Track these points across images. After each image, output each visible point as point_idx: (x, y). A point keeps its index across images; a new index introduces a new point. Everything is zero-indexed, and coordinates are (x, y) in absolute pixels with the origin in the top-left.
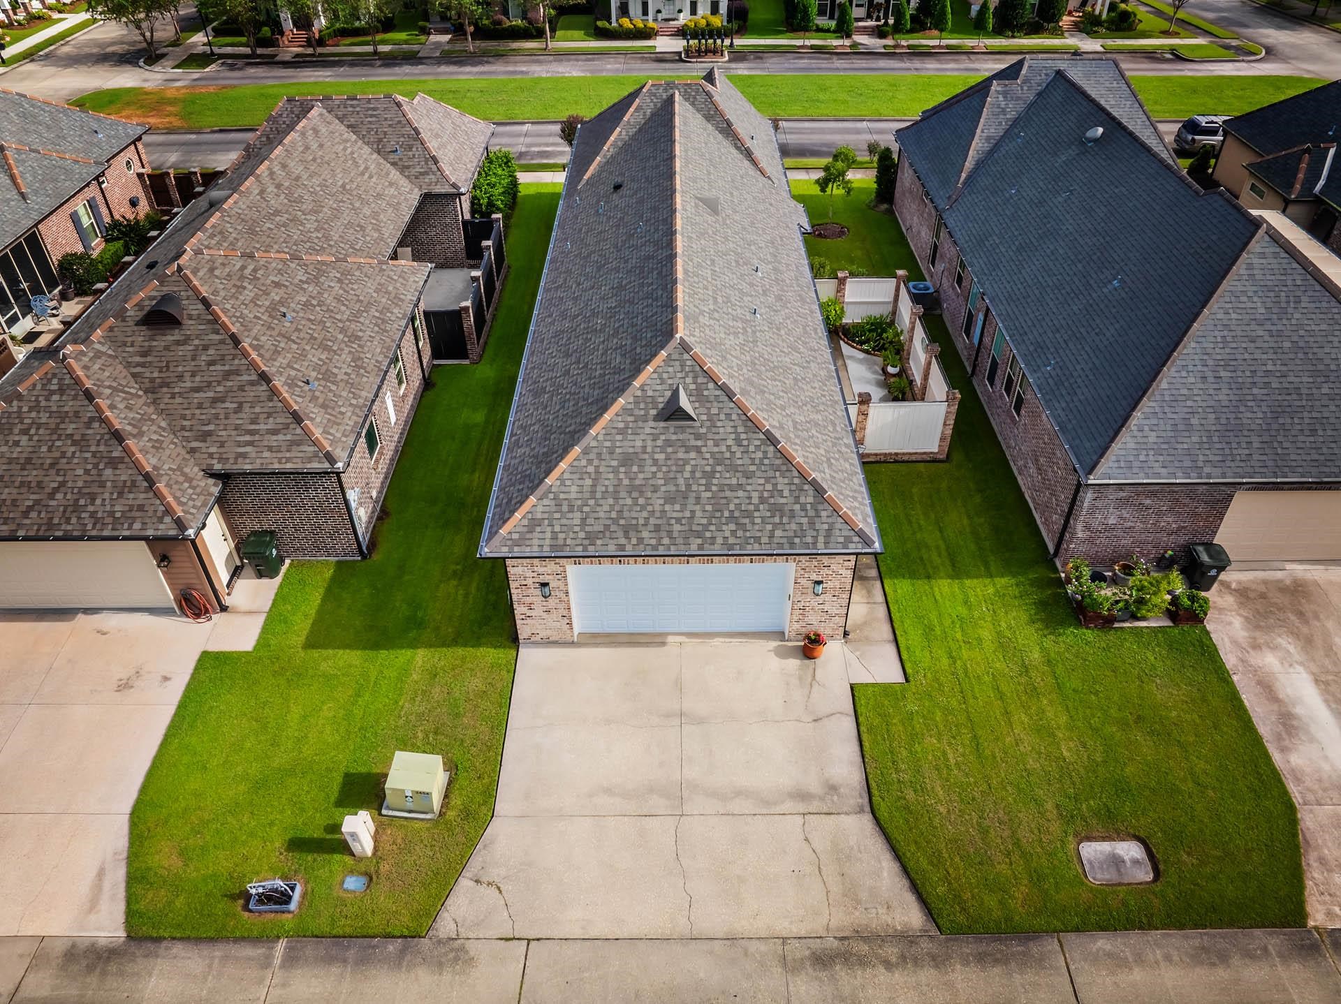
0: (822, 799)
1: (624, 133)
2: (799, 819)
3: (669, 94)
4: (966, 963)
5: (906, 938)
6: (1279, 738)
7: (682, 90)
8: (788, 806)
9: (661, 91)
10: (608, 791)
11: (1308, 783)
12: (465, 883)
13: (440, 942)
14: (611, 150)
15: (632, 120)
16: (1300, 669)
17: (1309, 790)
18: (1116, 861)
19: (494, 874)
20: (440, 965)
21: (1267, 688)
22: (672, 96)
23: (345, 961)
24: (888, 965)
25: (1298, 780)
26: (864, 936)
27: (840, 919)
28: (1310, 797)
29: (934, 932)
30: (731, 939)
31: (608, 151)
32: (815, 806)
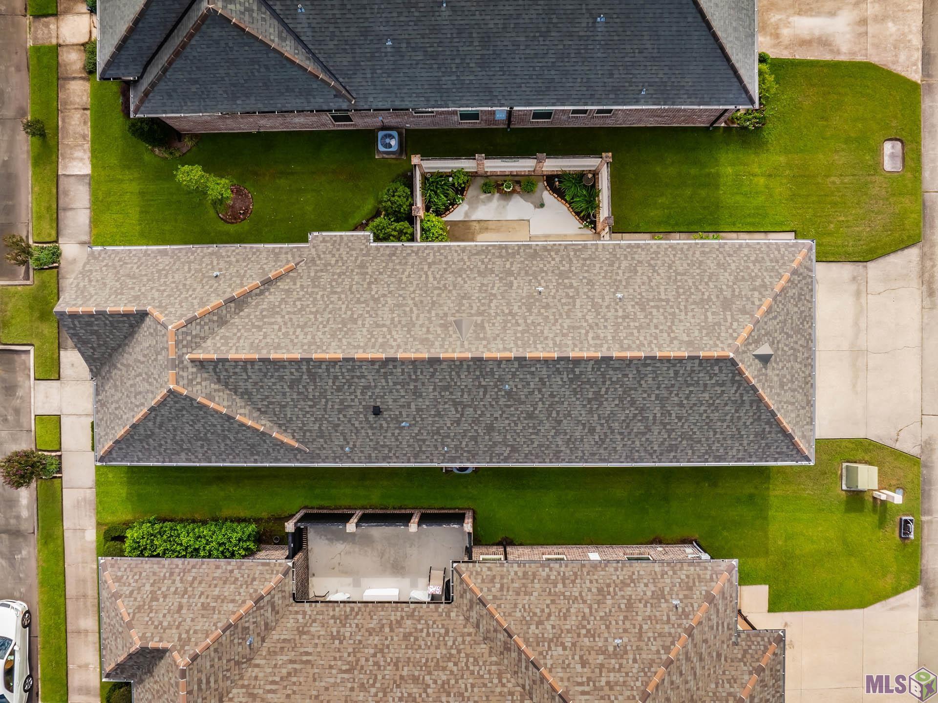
0: (859, 285)
1: (242, 411)
2: (869, 296)
3: (190, 365)
4: (933, 234)
5: (923, 256)
6: (832, 51)
7: (185, 350)
8: (863, 300)
9: (185, 374)
10: (854, 386)
11: (856, 49)
12: (898, 446)
13: (922, 452)
14: (263, 422)
15: (225, 403)
16: (791, 19)
17: (860, 51)
18: (893, 156)
19: (894, 434)
20: (932, 450)
21: (804, 43)
22: (193, 361)
23: (930, 490)
24: (933, 266)
25: (854, 54)
26: (922, 274)
27: (915, 283)
28: (863, 52)
29: (920, 244)
30: (922, 329)
31: (264, 425)
32: (863, 288)
